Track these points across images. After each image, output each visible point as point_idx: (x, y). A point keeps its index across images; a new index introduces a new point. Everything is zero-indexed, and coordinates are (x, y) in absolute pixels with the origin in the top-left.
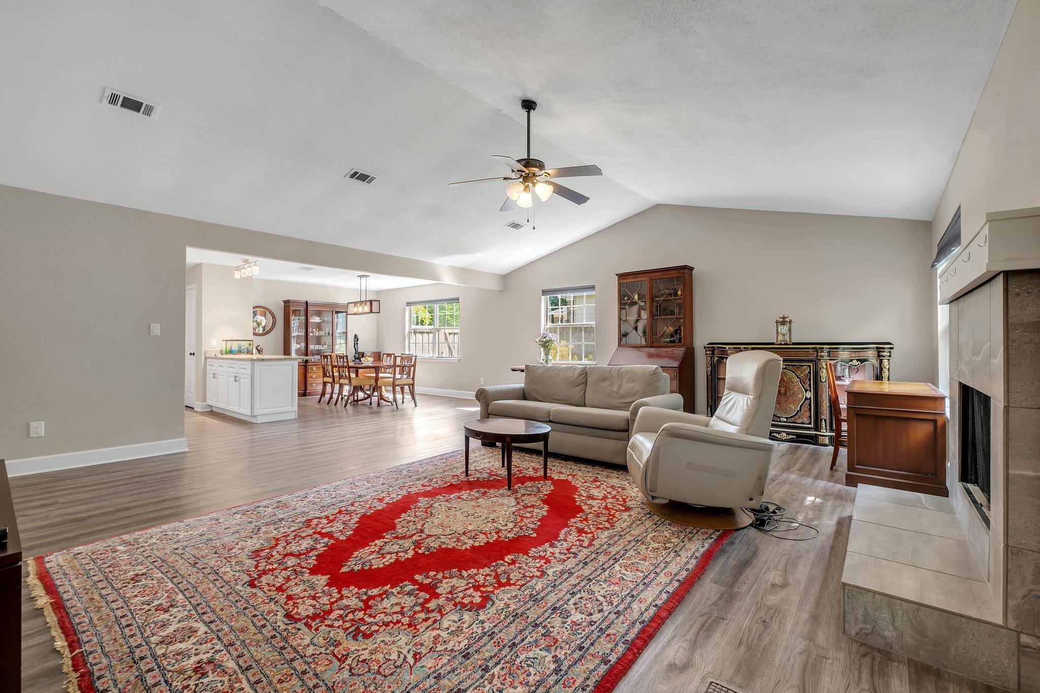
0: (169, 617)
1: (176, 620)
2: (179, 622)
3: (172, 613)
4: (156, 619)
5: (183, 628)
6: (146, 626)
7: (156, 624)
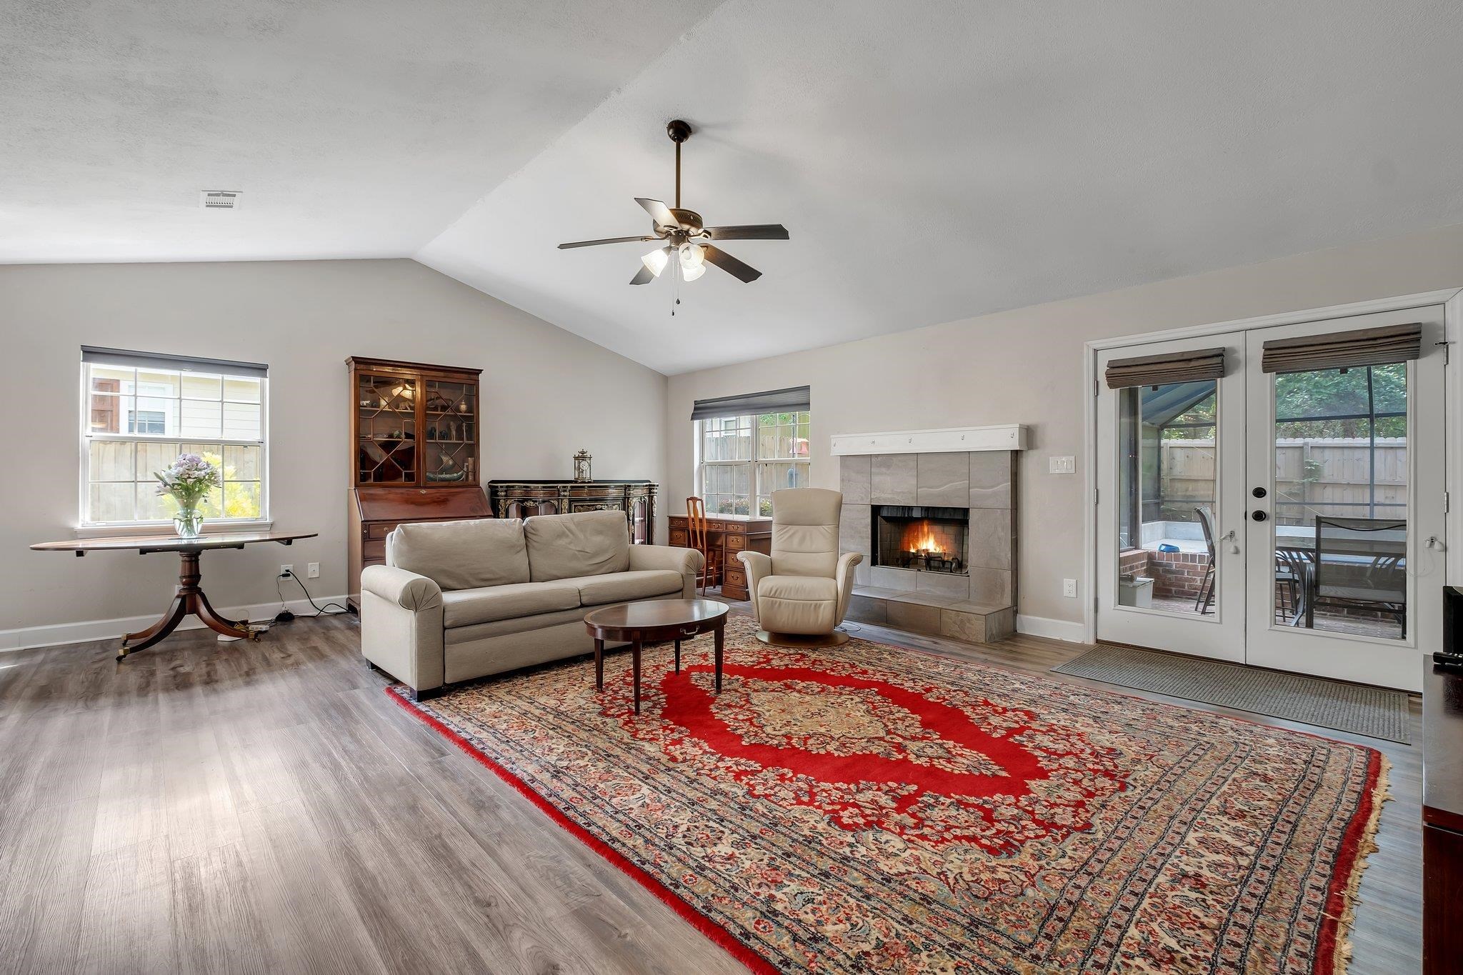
0: (1205, 868)
1: (1202, 860)
2: (1202, 856)
3: (1197, 869)
4: (1219, 878)
5: (1208, 848)
6: (1236, 880)
7: (1225, 874)
